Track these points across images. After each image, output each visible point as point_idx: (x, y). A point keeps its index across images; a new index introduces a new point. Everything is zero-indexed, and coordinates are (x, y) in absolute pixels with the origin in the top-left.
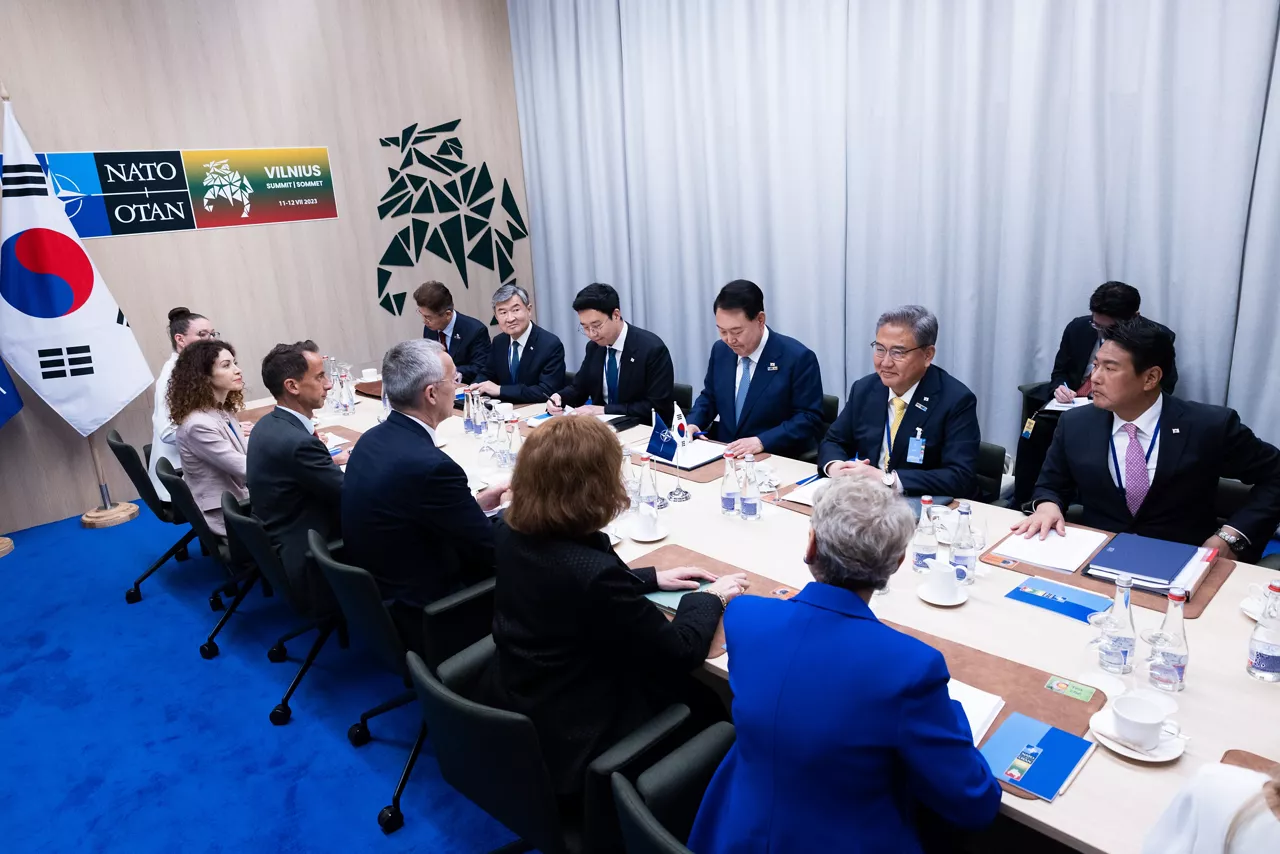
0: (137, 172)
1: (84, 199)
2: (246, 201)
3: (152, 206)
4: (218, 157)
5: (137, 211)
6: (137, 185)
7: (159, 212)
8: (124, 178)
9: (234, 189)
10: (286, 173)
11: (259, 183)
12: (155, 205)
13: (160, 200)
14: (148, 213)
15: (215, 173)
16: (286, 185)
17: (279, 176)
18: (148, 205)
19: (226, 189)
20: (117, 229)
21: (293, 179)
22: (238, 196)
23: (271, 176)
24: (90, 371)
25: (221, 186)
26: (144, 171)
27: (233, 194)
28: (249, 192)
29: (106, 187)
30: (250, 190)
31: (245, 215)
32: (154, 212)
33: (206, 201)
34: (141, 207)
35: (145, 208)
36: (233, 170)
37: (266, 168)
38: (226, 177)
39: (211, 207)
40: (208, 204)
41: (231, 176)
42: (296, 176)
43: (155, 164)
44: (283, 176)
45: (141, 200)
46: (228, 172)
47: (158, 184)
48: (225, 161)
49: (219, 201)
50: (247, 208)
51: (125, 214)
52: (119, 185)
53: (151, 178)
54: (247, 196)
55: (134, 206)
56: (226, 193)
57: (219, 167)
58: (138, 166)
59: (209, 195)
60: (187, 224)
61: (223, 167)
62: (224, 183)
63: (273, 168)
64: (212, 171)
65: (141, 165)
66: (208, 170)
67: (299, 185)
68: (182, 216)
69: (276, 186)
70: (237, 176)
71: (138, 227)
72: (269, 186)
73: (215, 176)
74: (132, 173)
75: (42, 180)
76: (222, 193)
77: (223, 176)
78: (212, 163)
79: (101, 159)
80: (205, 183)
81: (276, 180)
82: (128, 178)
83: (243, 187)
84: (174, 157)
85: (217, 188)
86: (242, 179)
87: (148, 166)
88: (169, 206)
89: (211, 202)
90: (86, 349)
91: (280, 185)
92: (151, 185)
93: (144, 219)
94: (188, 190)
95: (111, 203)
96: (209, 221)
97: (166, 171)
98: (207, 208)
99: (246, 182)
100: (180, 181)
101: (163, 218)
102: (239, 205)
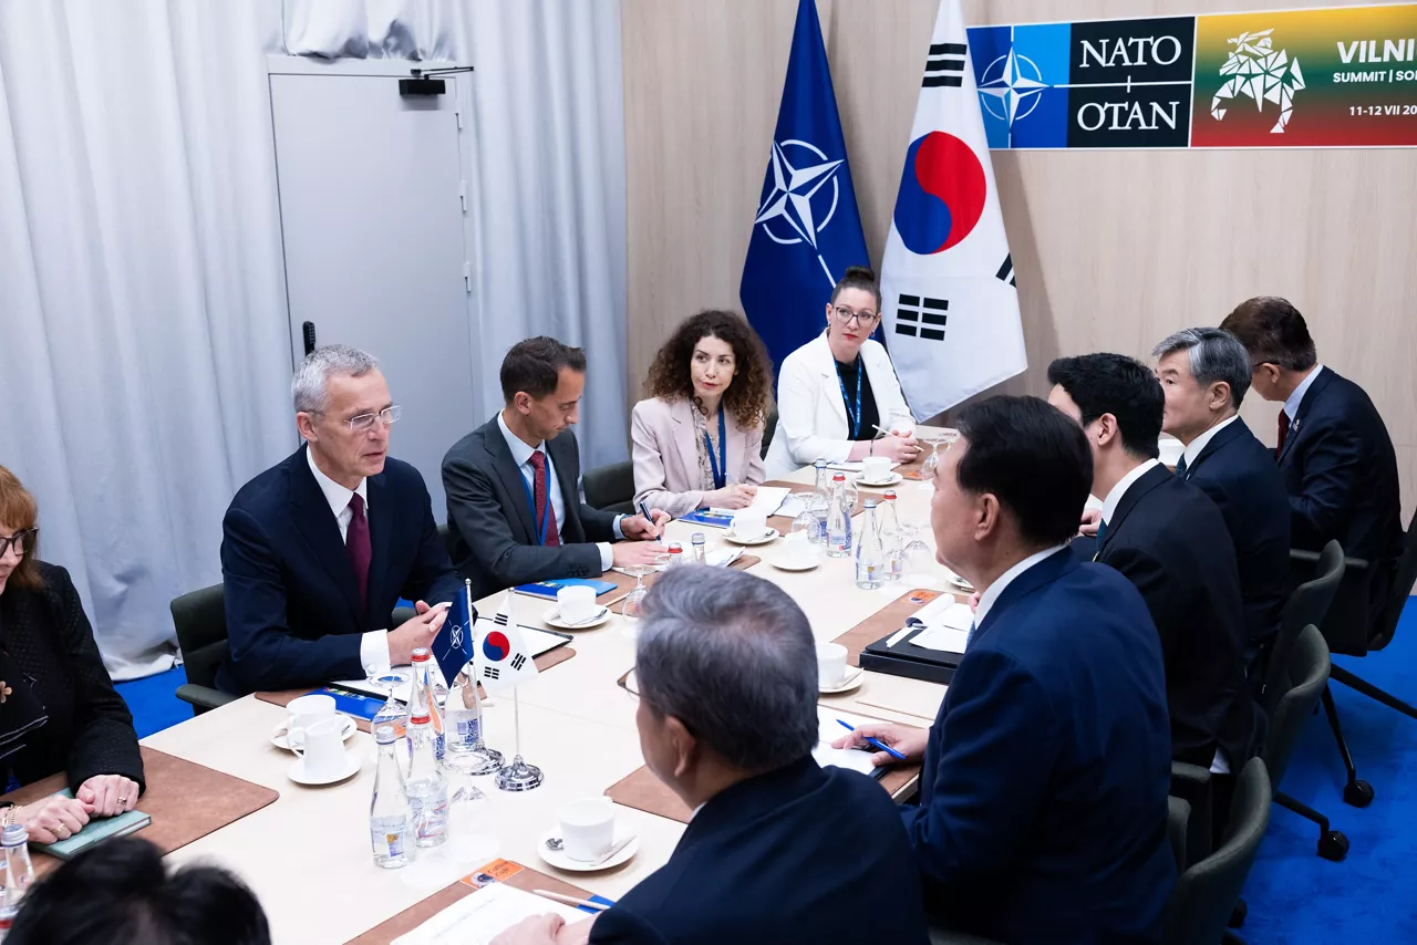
0: (1124, 52)
1: (1045, 92)
2: (1287, 104)
3: (1131, 107)
4: (1254, 25)
5: (1109, 112)
6: (1119, 72)
7: (1140, 116)
8: (1102, 61)
9: (1270, 81)
10: (1379, 53)
11: (1319, 71)
12: (1137, 106)
13: (1144, 97)
14: (1124, 115)
15: (1244, 53)
16: (1372, 77)
17: (1362, 60)
18: (1126, 105)
19: (1258, 82)
20: (1077, 139)
21: (1394, 65)
22: (1273, 96)
23: (1346, 59)
24: (939, 335)
25: (1249, 77)
26: (1132, 51)
27: (1266, 91)
28: (1297, 87)
29: (1076, 74)
30: (1299, 84)
31: (1278, 129)
32: (1132, 116)
33: (1216, 101)
34: (1116, 107)
35: (1121, 109)
36: (1276, 48)
37: (1341, 46)
38: (1262, 62)
39: (1223, 112)
40: (1219, 107)
41: (1270, 59)
42: (1400, 58)
43: (1151, 40)
44: (1373, 59)
45: (1118, 95)
46: (1266, 52)
47: (1150, 71)
48: (1267, 32)
49: (1241, 103)
50: (1286, 117)
51: (1091, 116)
52: (1096, 72)
53: (1140, 62)
54: (1291, 93)
55: (1107, 105)
56: (1255, 90)
57: (1252, 43)
58: (1126, 42)
59: (1225, 91)
60: (1175, 138)
61: (1261, 43)
62: (1256, 70)
63: (1354, 45)
64: (1240, 50)
65: (1131, 40)
66: (1234, 47)
67: (1400, 76)
68: (1172, 124)
69: (1352, 77)
70: (1283, 59)
71: (1106, 138)
72: (1337, 77)
73: (1243, 58)
74: (1116, 53)
75: (959, 66)
76: (1247, 90)
77: (1256, 58)
78: (1242, 36)
79: (1080, 31)
80: (1222, 72)
81: (1355, 66)
82: (1107, 61)
83: (1288, 79)
84: (1184, 27)
85: (1240, 80)
86: (1289, 65)
87: (1141, 42)
88: (1156, 107)
89: (1224, 103)
90: (943, 305)
91: (1363, 77)
92: (1137, 73)
93: (1115, 126)
94: (1192, 82)
95: (1076, 98)
96: (1215, 135)
97: (1167, 49)
98: (1215, 114)
99: (1296, 70)
100: (1182, 68)
101: (1143, 126)
102: (1273, 110)
